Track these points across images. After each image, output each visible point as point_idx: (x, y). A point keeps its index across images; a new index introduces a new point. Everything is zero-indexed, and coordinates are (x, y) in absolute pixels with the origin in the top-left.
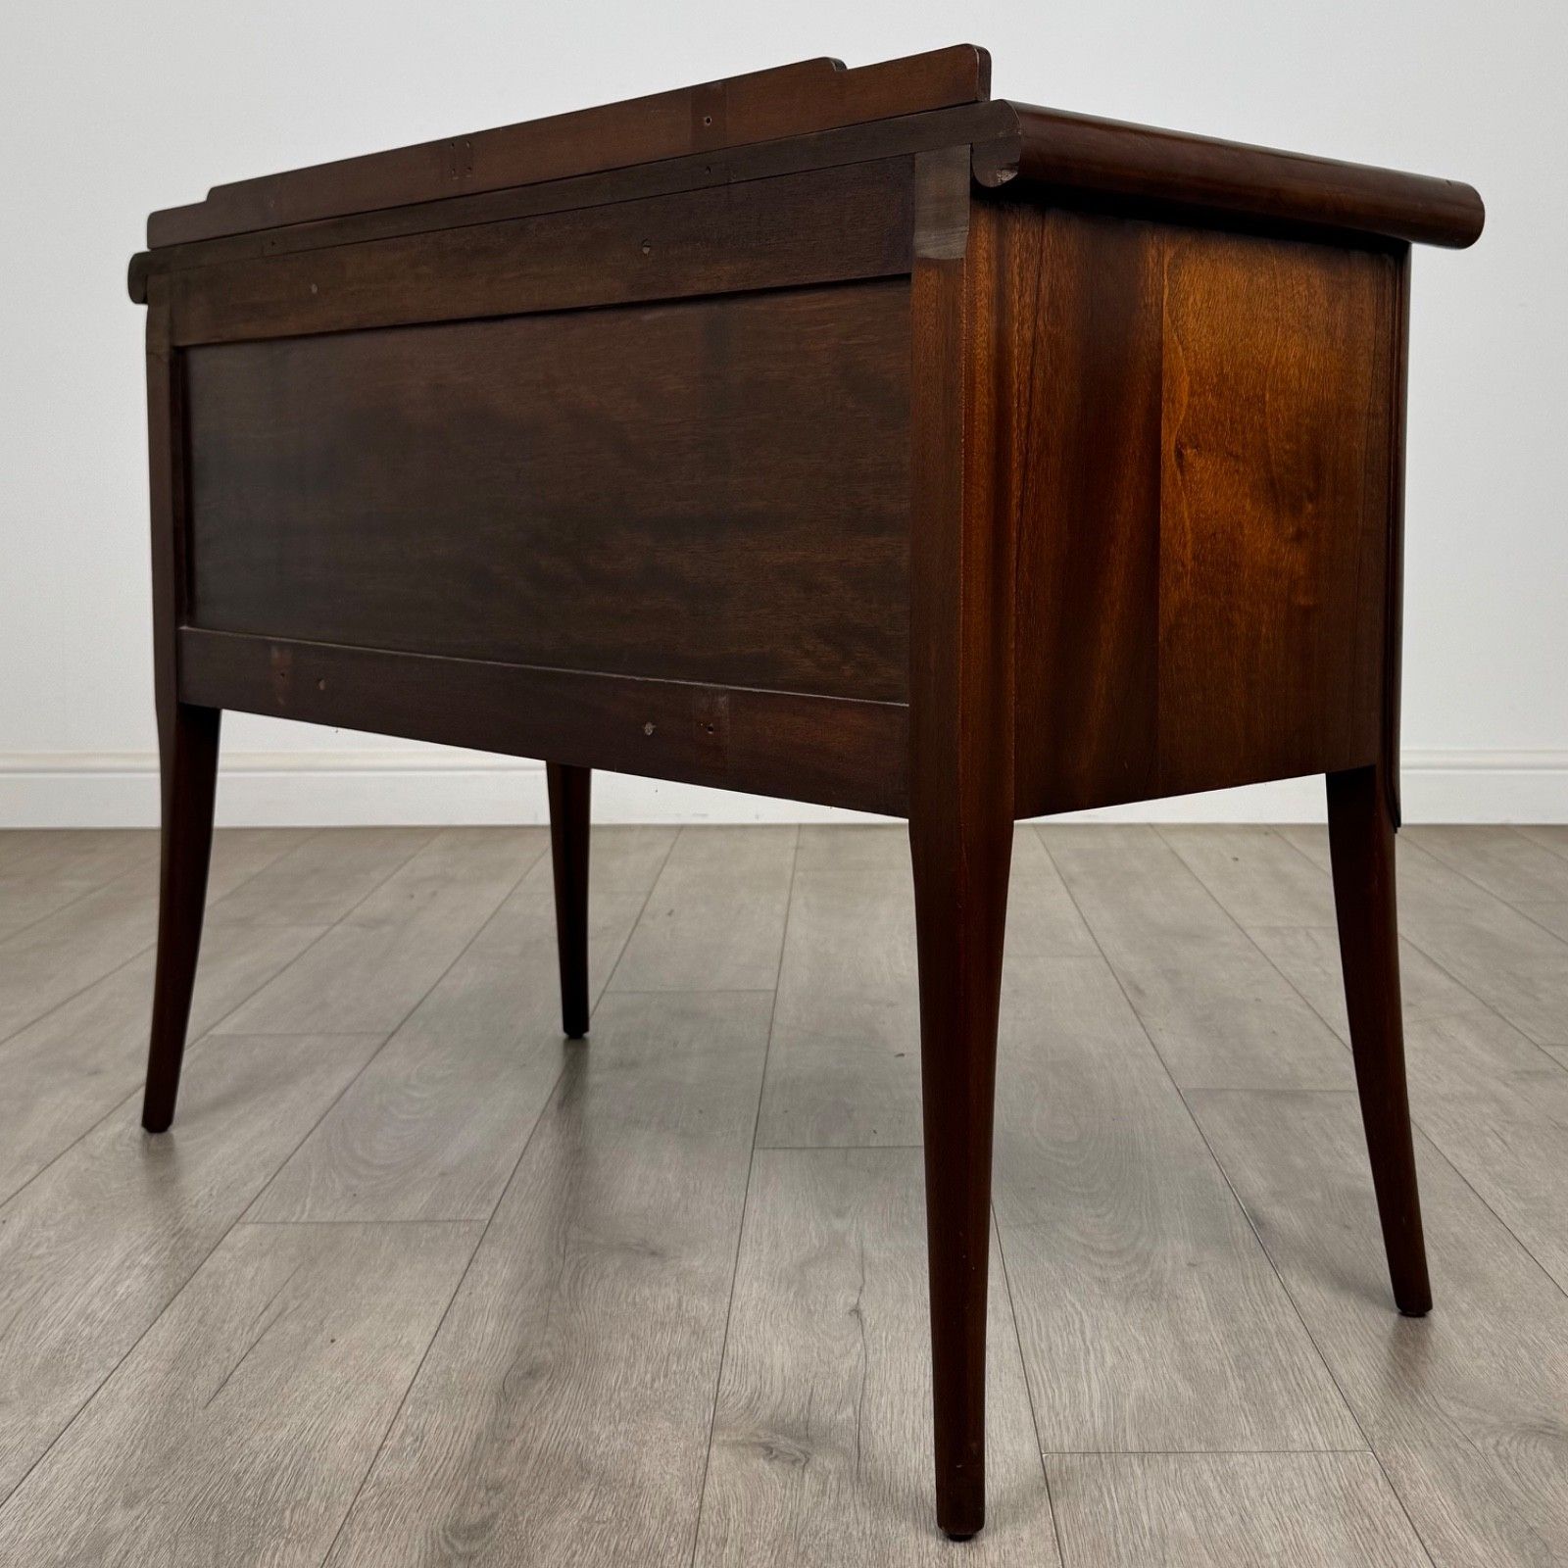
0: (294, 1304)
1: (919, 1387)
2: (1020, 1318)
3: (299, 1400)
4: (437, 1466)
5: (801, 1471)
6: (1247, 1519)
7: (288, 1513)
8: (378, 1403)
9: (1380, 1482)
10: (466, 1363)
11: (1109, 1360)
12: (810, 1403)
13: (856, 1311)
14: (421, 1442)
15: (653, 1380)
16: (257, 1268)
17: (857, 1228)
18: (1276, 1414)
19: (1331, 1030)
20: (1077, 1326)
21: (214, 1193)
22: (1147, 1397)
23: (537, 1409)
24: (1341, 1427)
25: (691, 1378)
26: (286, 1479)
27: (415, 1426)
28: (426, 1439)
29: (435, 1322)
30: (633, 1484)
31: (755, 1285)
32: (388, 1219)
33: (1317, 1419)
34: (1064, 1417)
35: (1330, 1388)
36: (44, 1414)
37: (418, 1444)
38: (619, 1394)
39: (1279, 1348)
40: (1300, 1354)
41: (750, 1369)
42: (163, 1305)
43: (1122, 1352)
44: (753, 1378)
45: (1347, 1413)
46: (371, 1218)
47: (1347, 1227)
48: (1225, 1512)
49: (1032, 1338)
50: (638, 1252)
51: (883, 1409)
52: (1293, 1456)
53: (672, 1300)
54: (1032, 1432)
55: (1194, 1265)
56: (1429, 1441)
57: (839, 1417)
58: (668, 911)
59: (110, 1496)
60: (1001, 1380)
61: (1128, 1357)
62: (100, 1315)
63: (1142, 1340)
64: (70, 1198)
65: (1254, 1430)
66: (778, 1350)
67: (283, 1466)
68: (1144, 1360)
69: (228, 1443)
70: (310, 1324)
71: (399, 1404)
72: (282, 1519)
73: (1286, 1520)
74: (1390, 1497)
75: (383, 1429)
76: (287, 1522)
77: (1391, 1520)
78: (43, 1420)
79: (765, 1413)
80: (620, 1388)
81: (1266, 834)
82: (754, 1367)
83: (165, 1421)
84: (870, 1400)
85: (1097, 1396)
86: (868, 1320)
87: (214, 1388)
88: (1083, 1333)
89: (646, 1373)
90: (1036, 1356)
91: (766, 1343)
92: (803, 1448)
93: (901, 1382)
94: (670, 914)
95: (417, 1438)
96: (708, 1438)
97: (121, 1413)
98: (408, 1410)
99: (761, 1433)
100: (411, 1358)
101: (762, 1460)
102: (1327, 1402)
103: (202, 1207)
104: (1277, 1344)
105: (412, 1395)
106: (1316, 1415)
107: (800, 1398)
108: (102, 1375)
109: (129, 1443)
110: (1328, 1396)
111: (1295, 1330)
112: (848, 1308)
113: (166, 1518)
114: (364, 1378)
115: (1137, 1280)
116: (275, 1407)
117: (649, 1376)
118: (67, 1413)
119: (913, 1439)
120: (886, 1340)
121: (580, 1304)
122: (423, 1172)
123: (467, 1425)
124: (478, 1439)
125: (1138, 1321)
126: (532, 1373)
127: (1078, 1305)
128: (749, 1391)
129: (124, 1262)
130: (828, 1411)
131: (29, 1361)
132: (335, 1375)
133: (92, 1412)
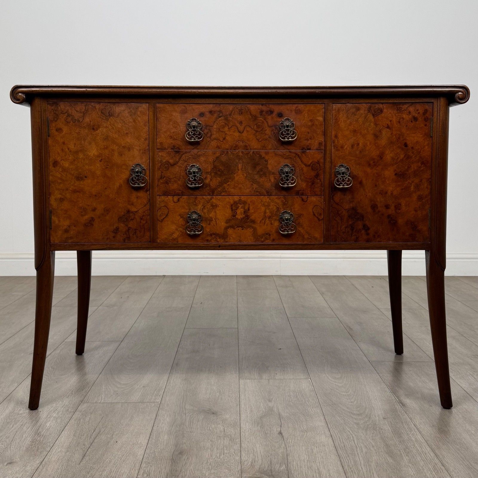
0: (103, 430)
1: (305, 458)
2: (333, 435)
3: (108, 462)
8: (134, 463)
10: (159, 450)
11: (364, 450)
12: (271, 464)
13: (280, 433)
14: (149, 476)
15: (220, 456)
16: (90, 418)
17: (276, 406)
18: (421, 468)
20: (352, 439)
21: (73, 392)
22: (378, 462)
23: (185, 465)
24: (442, 473)
25: (232, 455)
27: (147, 471)
28: (150, 475)
29: (148, 436)
31: (247, 424)
32: (129, 402)
33: (434, 470)
34: (353, 469)
35: (436, 459)
36: (28, 466)
38: (210, 460)
39: (417, 446)
40: (425, 448)
41: (250, 452)
42: (62, 430)
43: (368, 447)
44: (251, 455)
45: (443, 468)
46: (123, 401)
49: (338, 443)
50: (208, 413)
51: (295, 466)
53: (222, 429)
54: (344, 474)
55: (385, 419)
57: (281, 469)
58: (200, 303)
60: (331, 457)
61: (370, 449)
63: (373, 443)
65: (415, 473)
66: (258, 446)
68: (375, 450)
70: (109, 436)
71: (140, 463)
75: (137, 472)
78: (28, 468)
79: (257, 467)
80: (210, 458)
81: (380, 279)
82: (251, 452)
83: (67, 469)
84: (290, 463)
85: (362, 462)
86: (285, 436)
87: (81, 457)
88: (354, 441)
89: (217, 453)
90: (341, 449)
91: (254, 443)
93: (299, 457)
94: (201, 304)
95: (148, 475)
96: (240, 475)
97: (53, 466)
98: (144, 465)
99: (257, 474)
100: (142, 447)
102: (436, 464)
103: (70, 397)
104: (416, 445)
105: (144, 460)
106: (433, 468)
107: (267, 462)
108: (45, 453)
110: (436, 462)
111: (421, 440)
112: (278, 432)
114: (128, 454)
115: (368, 423)
116: (101, 464)
118: (35, 466)
119: (306, 476)
120: (292, 443)
121: (193, 430)
122: (137, 386)
123: (163, 471)
124: (167, 475)
125: (371, 437)
126: (181, 453)
127: (351, 432)
128: (251, 460)
129: (48, 416)
130: (277, 467)
131: (21, 449)
132: (119, 453)
133: (44, 466)
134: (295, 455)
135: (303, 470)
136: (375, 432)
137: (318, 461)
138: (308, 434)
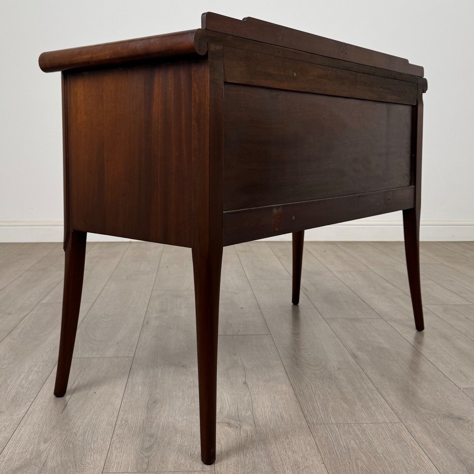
0: (82, 382)
1: (268, 405)
2: (293, 385)
3: (89, 410)
4: (133, 430)
5: (239, 430)
6: (371, 443)
7: (92, 444)
8: (112, 411)
9: (407, 432)
10: (135, 399)
11: (322, 397)
12: (238, 410)
13: (245, 383)
15: (191, 404)
17: (240, 359)
18: (372, 412)
19: (363, 300)
20: (310, 387)
21: (52, 349)
22: (335, 408)
23: (159, 412)
24: (392, 416)
26: (90, 434)
27: (124, 418)
28: (128, 422)
29: (124, 387)
30: (191, 435)
32: (104, 357)
34: (312, 413)
35: (386, 404)
36: (15, 415)
37: (126, 423)
38: (182, 408)
40: (376, 395)
42: (43, 383)
43: (325, 395)
45: (393, 412)
46: (99, 356)
47: (381, 358)
48: (364, 441)
49: (298, 390)
50: (179, 366)
51: (259, 412)
52: (380, 424)
53: (191, 380)
54: (304, 418)
55: (339, 369)
56: (418, 420)
57: (247, 414)
58: (166, 266)
59: (39, 440)
60: (291, 403)
61: (327, 396)
62: (25, 386)
63: (329, 391)
64: (10, 351)
65: (367, 417)
66: (225, 394)
67: (88, 430)
68: (331, 396)
69: (71, 424)
70: (87, 388)
71: (118, 412)
72: (91, 446)
73: (382, 443)
74: (410, 436)
75: (115, 419)
76: (93, 447)
77: (412, 443)
78: (15, 417)
79: (225, 413)
80: (182, 406)
81: (332, 244)
83: (51, 417)
84: (255, 409)
85: (320, 408)
86: (249, 385)
87: (63, 407)
88: (312, 389)
89: (188, 401)
90: (300, 396)
92: (239, 423)
93: (263, 404)
95: (126, 421)
97: (37, 415)
98: (121, 413)
99: (225, 419)
100: (119, 398)
101: (227, 427)
103: (49, 353)
104: (368, 392)
105: (121, 408)
106: (384, 412)
107: (234, 409)
108: (29, 404)
109: (41, 424)
110: (386, 407)
111: (373, 388)
112: (243, 382)
113: (57, 446)
114: (106, 403)
115: (324, 374)
116: (82, 413)
117: (189, 402)
118: (21, 415)
120: (256, 391)
121: (165, 381)
122: (111, 342)
123: (139, 418)
124: (144, 421)
125: (327, 385)
126: (155, 402)
127: (309, 381)
128: (219, 407)
129: (29, 370)
130: (243, 413)
131: (7, 400)
132: (98, 403)
133: (29, 415)
134: (259, 402)
135: (267, 415)
136: (331, 381)
137: (280, 407)
138: (270, 384)
